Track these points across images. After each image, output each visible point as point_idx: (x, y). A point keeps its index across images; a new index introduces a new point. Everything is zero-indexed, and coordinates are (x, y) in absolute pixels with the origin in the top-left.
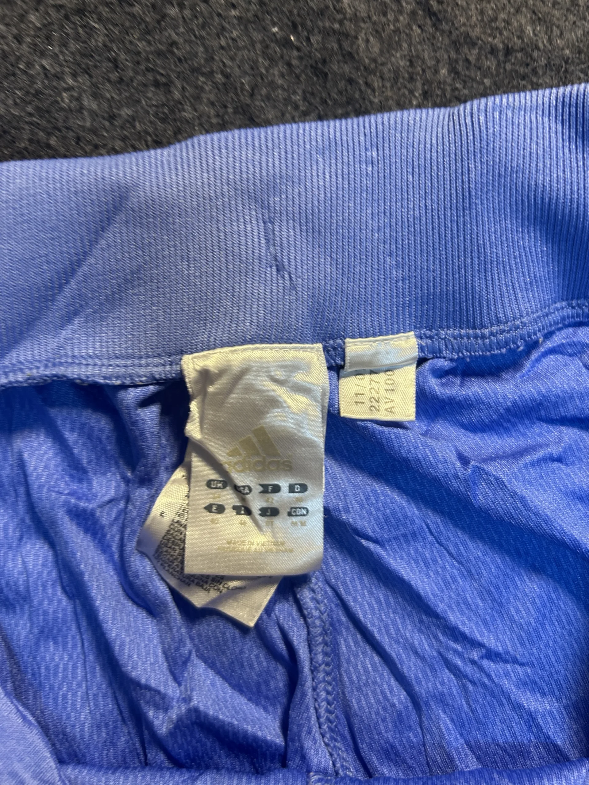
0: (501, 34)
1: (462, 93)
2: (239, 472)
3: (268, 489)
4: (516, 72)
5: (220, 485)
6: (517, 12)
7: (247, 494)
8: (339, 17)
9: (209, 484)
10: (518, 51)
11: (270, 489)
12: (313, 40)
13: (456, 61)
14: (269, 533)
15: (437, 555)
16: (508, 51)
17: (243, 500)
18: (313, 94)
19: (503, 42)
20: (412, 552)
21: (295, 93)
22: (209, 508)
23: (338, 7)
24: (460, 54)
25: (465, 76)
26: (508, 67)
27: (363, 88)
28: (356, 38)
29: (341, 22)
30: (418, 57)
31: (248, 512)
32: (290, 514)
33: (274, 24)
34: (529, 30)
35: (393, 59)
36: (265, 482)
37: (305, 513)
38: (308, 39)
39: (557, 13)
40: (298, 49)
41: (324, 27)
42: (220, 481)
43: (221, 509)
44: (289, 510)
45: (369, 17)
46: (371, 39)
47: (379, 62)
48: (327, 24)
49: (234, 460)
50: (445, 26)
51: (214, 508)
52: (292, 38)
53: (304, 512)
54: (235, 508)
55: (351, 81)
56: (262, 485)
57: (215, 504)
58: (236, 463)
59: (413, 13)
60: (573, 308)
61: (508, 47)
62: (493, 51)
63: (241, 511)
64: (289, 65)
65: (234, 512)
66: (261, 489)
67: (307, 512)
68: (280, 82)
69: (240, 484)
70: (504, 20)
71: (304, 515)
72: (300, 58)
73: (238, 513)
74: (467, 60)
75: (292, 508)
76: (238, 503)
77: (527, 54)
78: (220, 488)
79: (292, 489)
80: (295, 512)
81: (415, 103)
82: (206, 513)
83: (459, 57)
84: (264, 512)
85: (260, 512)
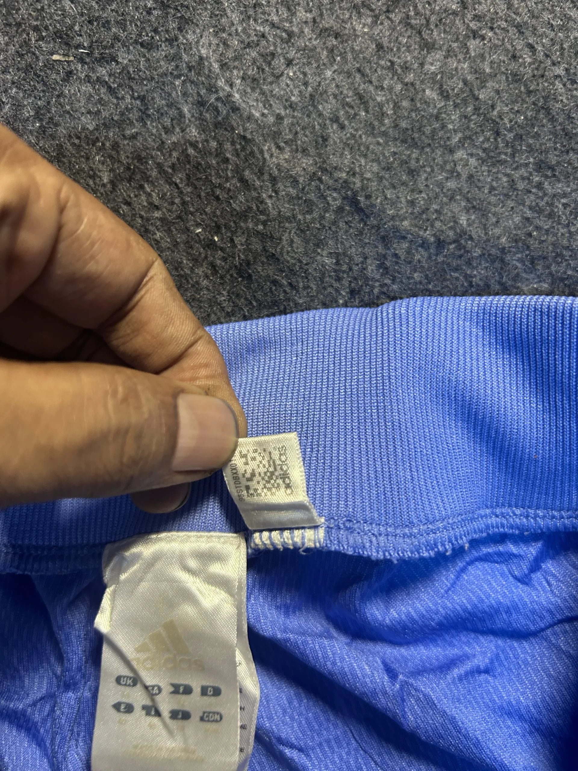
0: (432, 226)
1: (391, 289)
2: (147, 669)
3: (179, 689)
4: (448, 264)
5: (129, 682)
6: (450, 200)
7: (156, 694)
8: (262, 218)
9: (118, 680)
10: (450, 244)
11: (181, 690)
12: (237, 240)
13: (385, 256)
14: (179, 738)
15: (362, 762)
16: (440, 244)
17: (153, 700)
18: (238, 296)
19: (434, 235)
20: (336, 759)
21: (220, 294)
22: (117, 707)
23: (261, 208)
24: (388, 249)
25: (395, 270)
26: (440, 259)
27: (288, 289)
28: (281, 239)
29: (264, 223)
30: (345, 254)
31: (158, 714)
32: (202, 719)
33: (198, 225)
34: (463, 220)
35: (319, 258)
36: (176, 681)
37: (219, 719)
38: (232, 241)
39: (493, 199)
40: (222, 249)
41: (247, 228)
42: (130, 678)
43: (129, 709)
44: (201, 714)
45: (294, 217)
46: (296, 239)
47: (304, 262)
48: (251, 225)
49: (143, 656)
50: (373, 221)
51: (123, 707)
52: (216, 239)
53: (217, 717)
54: (144, 708)
55: (275, 282)
56: (173, 685)
57: (124, 703)
58: (145, 660)
59: (340, 210)
60: (497, 516)
61: (439, 239)
62: (424, 244)
63: (151, 712)
64: (213, 266)
65: (144, 712)
66: (172, 689)
67: (221, 718)
68: (205, 283)
69: (148, 684)
70: (436, 211)
71: (216, 721)
72: (224, 259)
73: (148, 714)
74: (396, 255)
75: (204, 713)
76: (148, 703)
77: (460, 247)
78: (129, 685)
79: (204, 691)
80: (207, 716)
81: (341, 302)
82: (113, 711)
83: (388, 252)
84: (174, 715)
85: (170, 715)
